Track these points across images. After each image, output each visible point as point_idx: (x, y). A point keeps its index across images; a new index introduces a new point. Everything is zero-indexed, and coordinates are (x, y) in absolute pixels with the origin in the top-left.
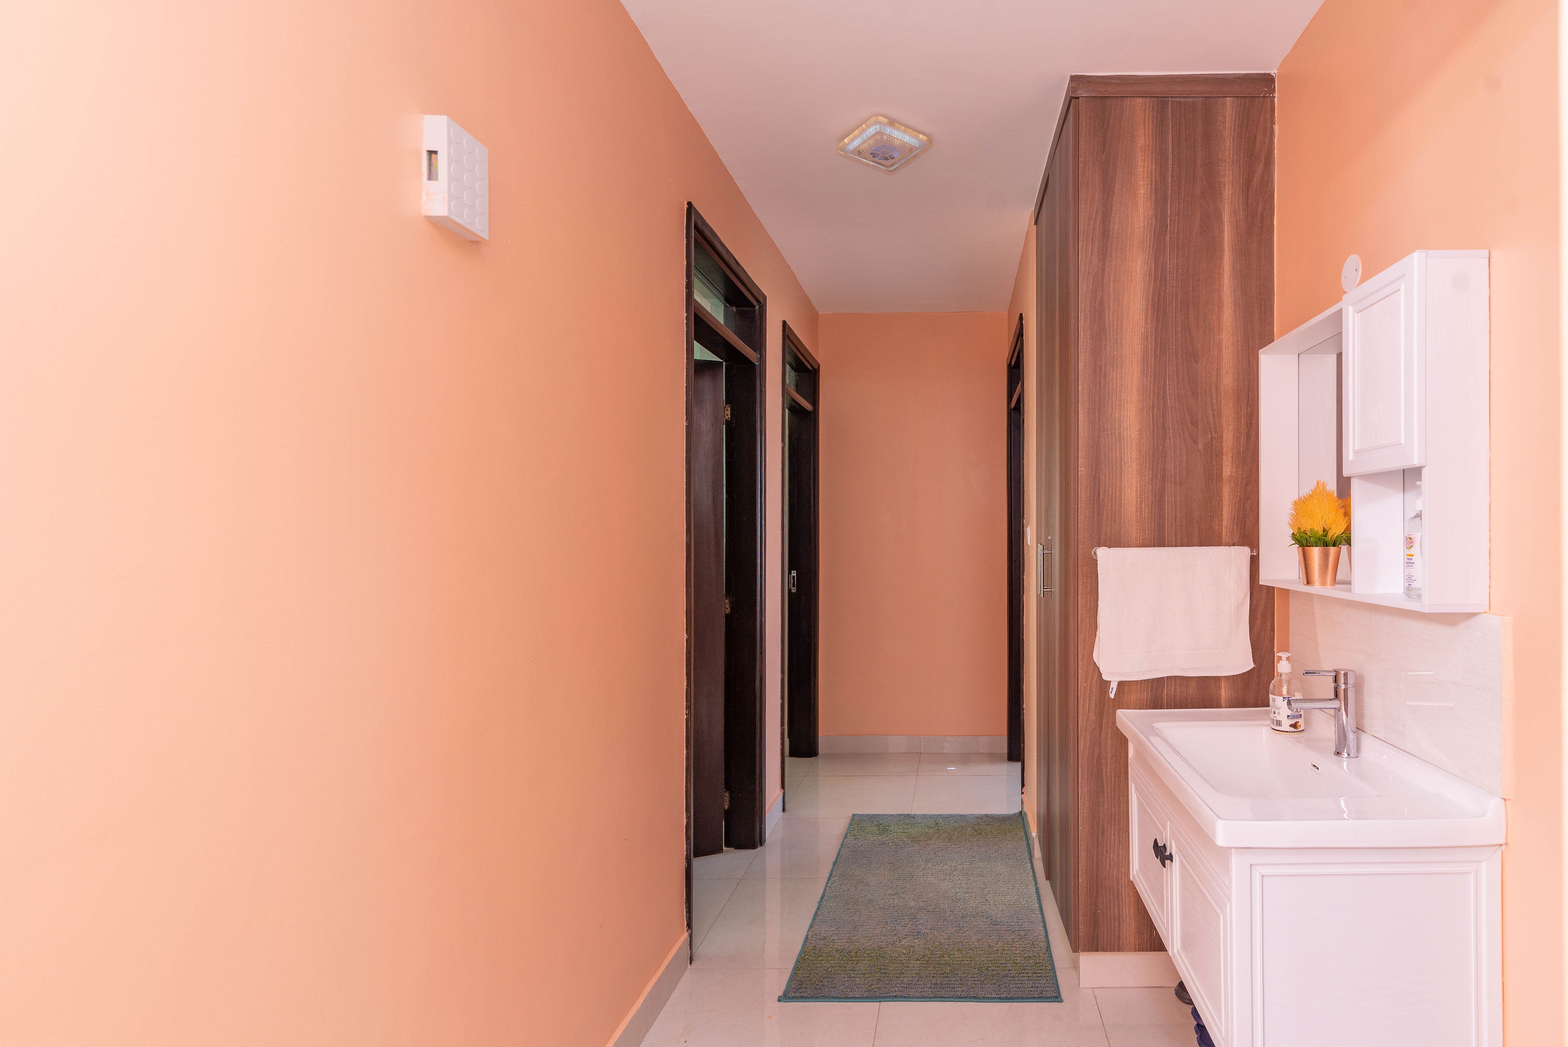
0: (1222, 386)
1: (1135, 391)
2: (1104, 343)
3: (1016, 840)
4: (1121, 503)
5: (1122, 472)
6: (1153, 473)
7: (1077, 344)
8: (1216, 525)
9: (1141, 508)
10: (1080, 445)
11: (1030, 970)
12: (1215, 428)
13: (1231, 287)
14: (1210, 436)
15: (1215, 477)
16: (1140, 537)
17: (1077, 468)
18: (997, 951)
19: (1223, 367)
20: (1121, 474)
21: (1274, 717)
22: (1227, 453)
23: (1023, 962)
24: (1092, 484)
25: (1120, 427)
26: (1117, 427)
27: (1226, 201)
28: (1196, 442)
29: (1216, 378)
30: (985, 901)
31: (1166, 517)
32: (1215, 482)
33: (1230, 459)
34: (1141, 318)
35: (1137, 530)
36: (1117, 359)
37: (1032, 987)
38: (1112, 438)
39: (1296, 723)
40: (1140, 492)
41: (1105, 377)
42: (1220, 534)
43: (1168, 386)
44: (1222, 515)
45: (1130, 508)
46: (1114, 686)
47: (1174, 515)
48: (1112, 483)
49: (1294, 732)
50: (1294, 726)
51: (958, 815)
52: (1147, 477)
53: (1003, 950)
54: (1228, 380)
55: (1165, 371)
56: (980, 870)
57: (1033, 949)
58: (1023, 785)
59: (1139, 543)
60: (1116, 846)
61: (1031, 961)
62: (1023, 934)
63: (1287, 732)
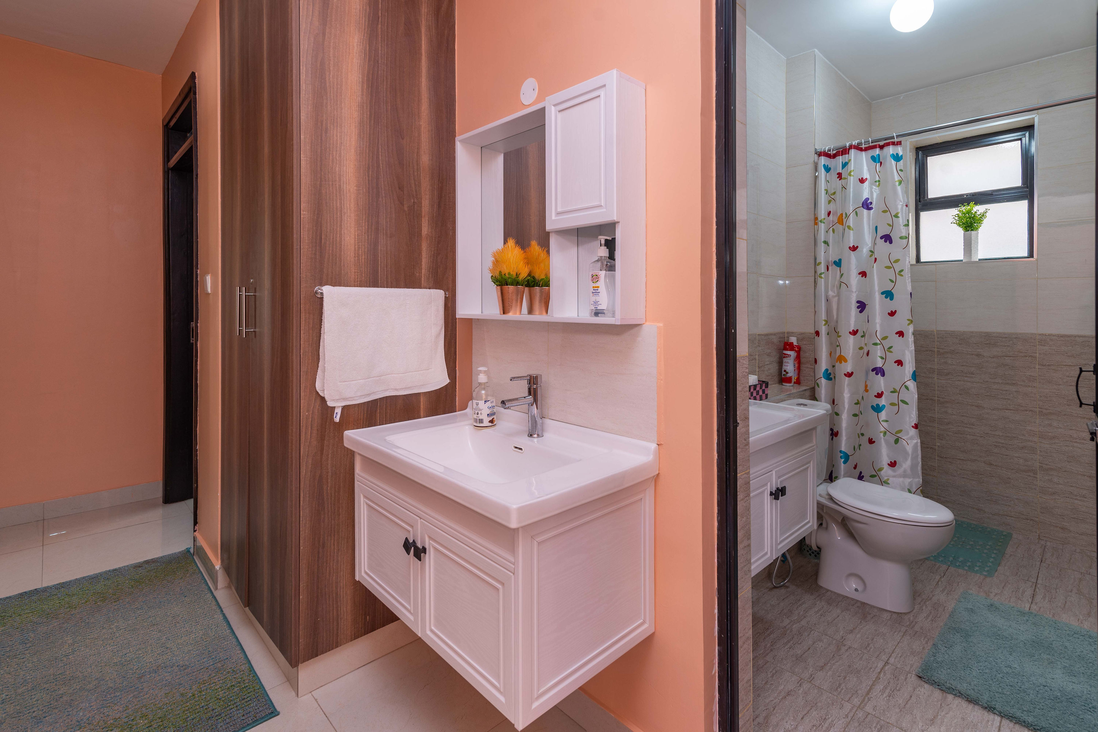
0: (421, 163)
1: (353, 150)
2: (325, 101)
3: (188, 575)
4: (341, 247)
5: (342, 220)
6: (368, 225)
7: (299, 95)
8: (417, 273)
9: (358, 254)
10: (302, 190)
11: (237, 698)
12: (417, 195)
13: (427, 86)
14: (412, 201)
15: (416, 234)
16: (357, 279)
17: (299, 211)
18: (193, 695)
19: (422, 147)
20: (341, 222)
21: (477, 417)
22: (425, 216)
23: (227, 693)
24: (314, 228)
25: (340, 180)
26: (337, 180)
27: (423, 16)
28: (403, 205)
29: (417, 155)
30: (165, 650)
31: (380, 263)
32: (416, 238)
33: (427, 222)
34: (358, 88)
35: (355, 272)
36: (337, 119)
37: (244, 715)
38: (333, 188)
39: (493, 419)
40: (358, 240)
41: (326, 132)
42: (420, 280)
43: (380, 153)
44: (421, 265)
45: (349, 253)
46: (338, 411)
47: (385, 262)
48: (333, 229)
49: (491, 426)
50: (491, 421)
51: (109, 571)
52: (364, 228)
53: (200, 692)
54: (425, 159)
55: (378, 140)
56: (150, 619)
57: (235, 676)
58: (195, 523)
59: (357, 284)
60: (336, 554)
61: (236, 689)
62: (220, 665)
63: (487, 427)
